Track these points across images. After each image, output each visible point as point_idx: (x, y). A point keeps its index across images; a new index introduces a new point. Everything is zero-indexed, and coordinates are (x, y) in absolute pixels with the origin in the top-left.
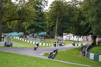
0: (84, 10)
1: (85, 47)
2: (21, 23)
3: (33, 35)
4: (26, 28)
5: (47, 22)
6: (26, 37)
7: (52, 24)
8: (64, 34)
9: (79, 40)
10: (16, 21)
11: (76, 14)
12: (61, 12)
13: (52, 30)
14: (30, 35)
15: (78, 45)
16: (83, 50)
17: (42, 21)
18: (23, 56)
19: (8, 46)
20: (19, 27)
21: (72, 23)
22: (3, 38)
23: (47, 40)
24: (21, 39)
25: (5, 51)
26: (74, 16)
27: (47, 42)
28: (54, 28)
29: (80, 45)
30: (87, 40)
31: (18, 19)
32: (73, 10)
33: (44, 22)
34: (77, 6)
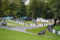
0: (50, 4)
1: (50, 26)
2: (12, 11)
3: (19, 19)
4: (15, 14)
6: (15, 20)
7: (30, 12)
8: (37, 18)
9: (47, 22)
10: (9, 10)
11: (45, 6)
12: (36, 5)
13: (30, 16)
14: (18, 19)
15: (46, 25)
16: (49, 28)
18: (14, 31)
19: (4, 25)
20: (11, 14)
21: (42, 11)
22: (1, 20)
24: (12, 21)
25: (3, 28)
27: (27, 23)
28: (32, 14)
29: (47, 25)
30: (51, 22)
31: (10, 9)
32: (43, 4)
33: (26, 11)
34: (45, 1)
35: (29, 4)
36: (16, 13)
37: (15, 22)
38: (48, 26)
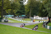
3: (19, 17)
4: (15, 13)
5: (26, 10)
6: (15, 18)
7: (28, 11)
8: (34, 16)
9: (42, 19)
12: (33, 5)
13: (28, 14)
14: (17, 16)
17: (23, 9)
19: (6, 22)
21: (38, 10)
23: (26, 19)
24: (12, 18)
26: (39, 7)
27: (26, 20)
30: (46, 19)
31: (11, 8)
32: (39, 4)
33: (24, 10)
34: (41, 2)
35: (27, 4)
36: (16, 11)
37: (16, 19)
38: (43, 23)
